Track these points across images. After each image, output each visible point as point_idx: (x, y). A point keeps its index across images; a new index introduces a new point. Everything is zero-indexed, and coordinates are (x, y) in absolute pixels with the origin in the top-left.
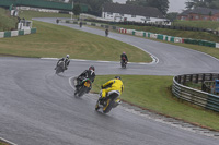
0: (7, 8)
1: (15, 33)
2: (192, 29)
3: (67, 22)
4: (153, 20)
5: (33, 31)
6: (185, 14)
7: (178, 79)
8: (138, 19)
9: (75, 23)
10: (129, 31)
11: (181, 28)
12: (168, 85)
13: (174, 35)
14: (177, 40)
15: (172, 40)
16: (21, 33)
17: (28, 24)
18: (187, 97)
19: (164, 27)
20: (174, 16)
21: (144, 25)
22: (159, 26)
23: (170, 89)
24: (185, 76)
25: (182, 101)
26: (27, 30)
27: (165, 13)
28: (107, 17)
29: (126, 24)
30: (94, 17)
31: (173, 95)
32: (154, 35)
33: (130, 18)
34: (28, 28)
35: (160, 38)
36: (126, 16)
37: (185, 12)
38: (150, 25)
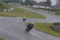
0: (7, 3)
1: (9, 10)
2: (57, 10)
3: (24, 7)
4: (47, 7)
5: (14, 10)
6: (56, 6)
7: (53, 24)
8: (43, 7)
9: (26, 8)
10: (40, 10)
11: (55, 10)
12: (51, 25)
13: (53, 12)
14: (54, 13)
15: (52, 13)
16: (11, 10)
17: (13, 8)
18: (56, 29)
19: (50, 9)
20: (53, 7)
21: (44, 9)
22: (49, 9)
23: (51, 26)
24: (55, 23)
25: (54, 30)
26: (12, 9)
27: (50, 6)
28: (34, 6)
29: (40, 8)
30: (31, 6)
31: (52, 28)
32: (47, 12)
33: (41, 7)
34: (13, 9)
35: (49, 13)
36: (40, 6)
37: (56, 5)
38: (46, 9)
